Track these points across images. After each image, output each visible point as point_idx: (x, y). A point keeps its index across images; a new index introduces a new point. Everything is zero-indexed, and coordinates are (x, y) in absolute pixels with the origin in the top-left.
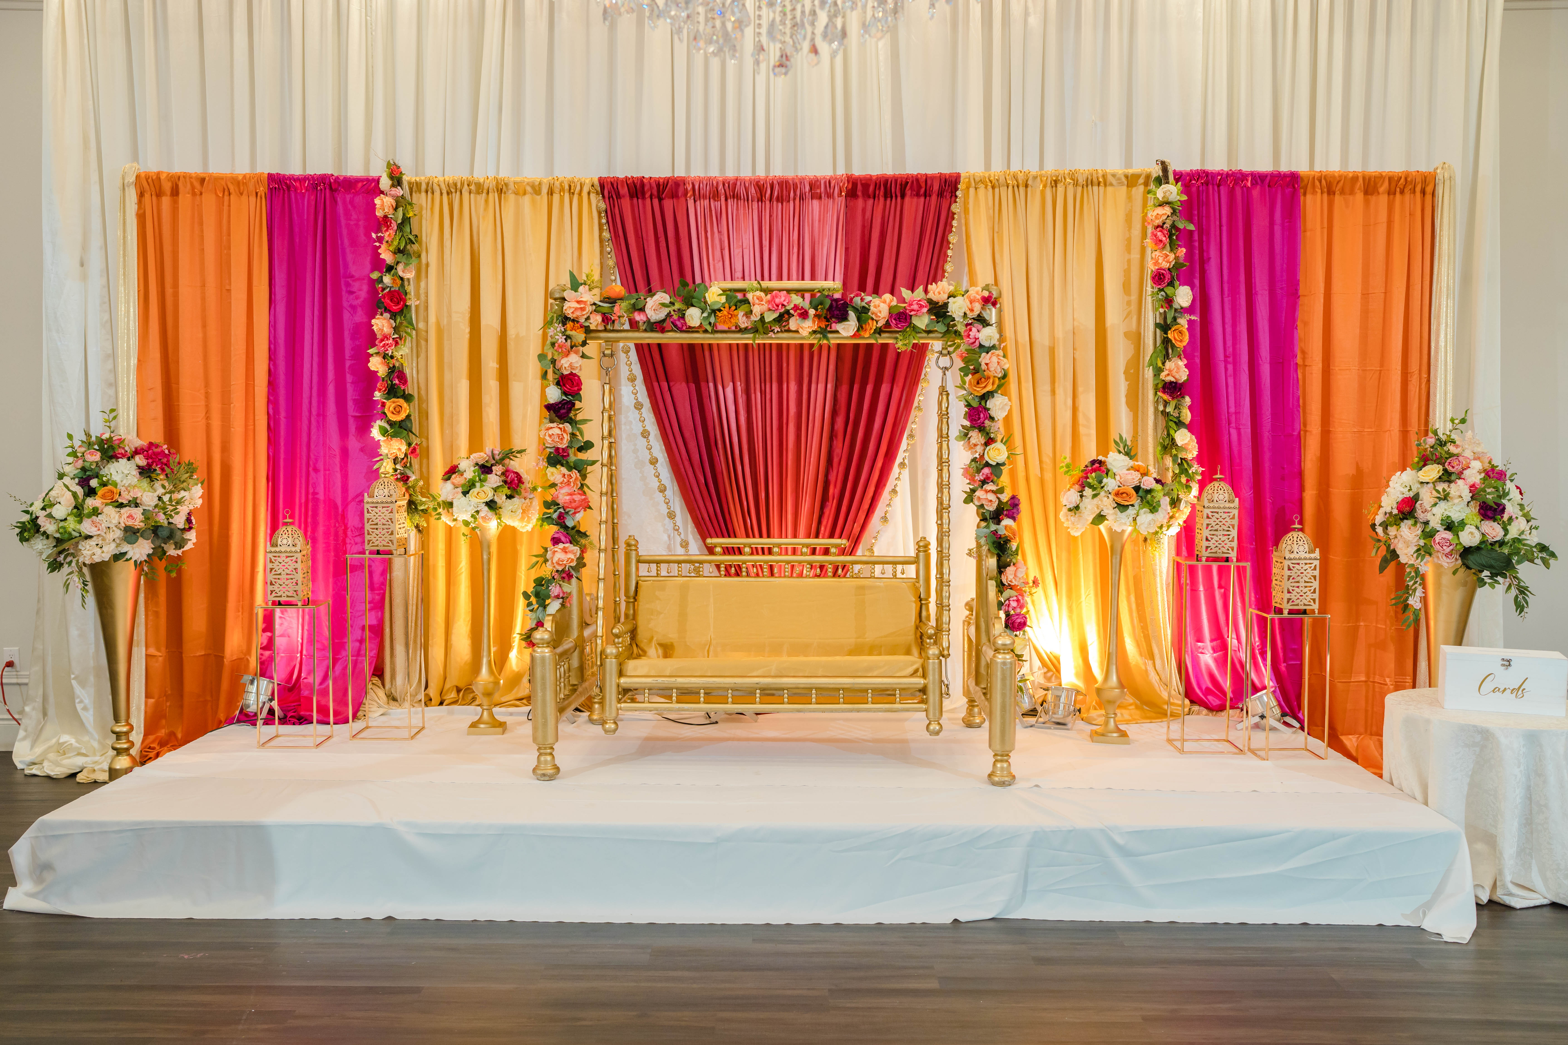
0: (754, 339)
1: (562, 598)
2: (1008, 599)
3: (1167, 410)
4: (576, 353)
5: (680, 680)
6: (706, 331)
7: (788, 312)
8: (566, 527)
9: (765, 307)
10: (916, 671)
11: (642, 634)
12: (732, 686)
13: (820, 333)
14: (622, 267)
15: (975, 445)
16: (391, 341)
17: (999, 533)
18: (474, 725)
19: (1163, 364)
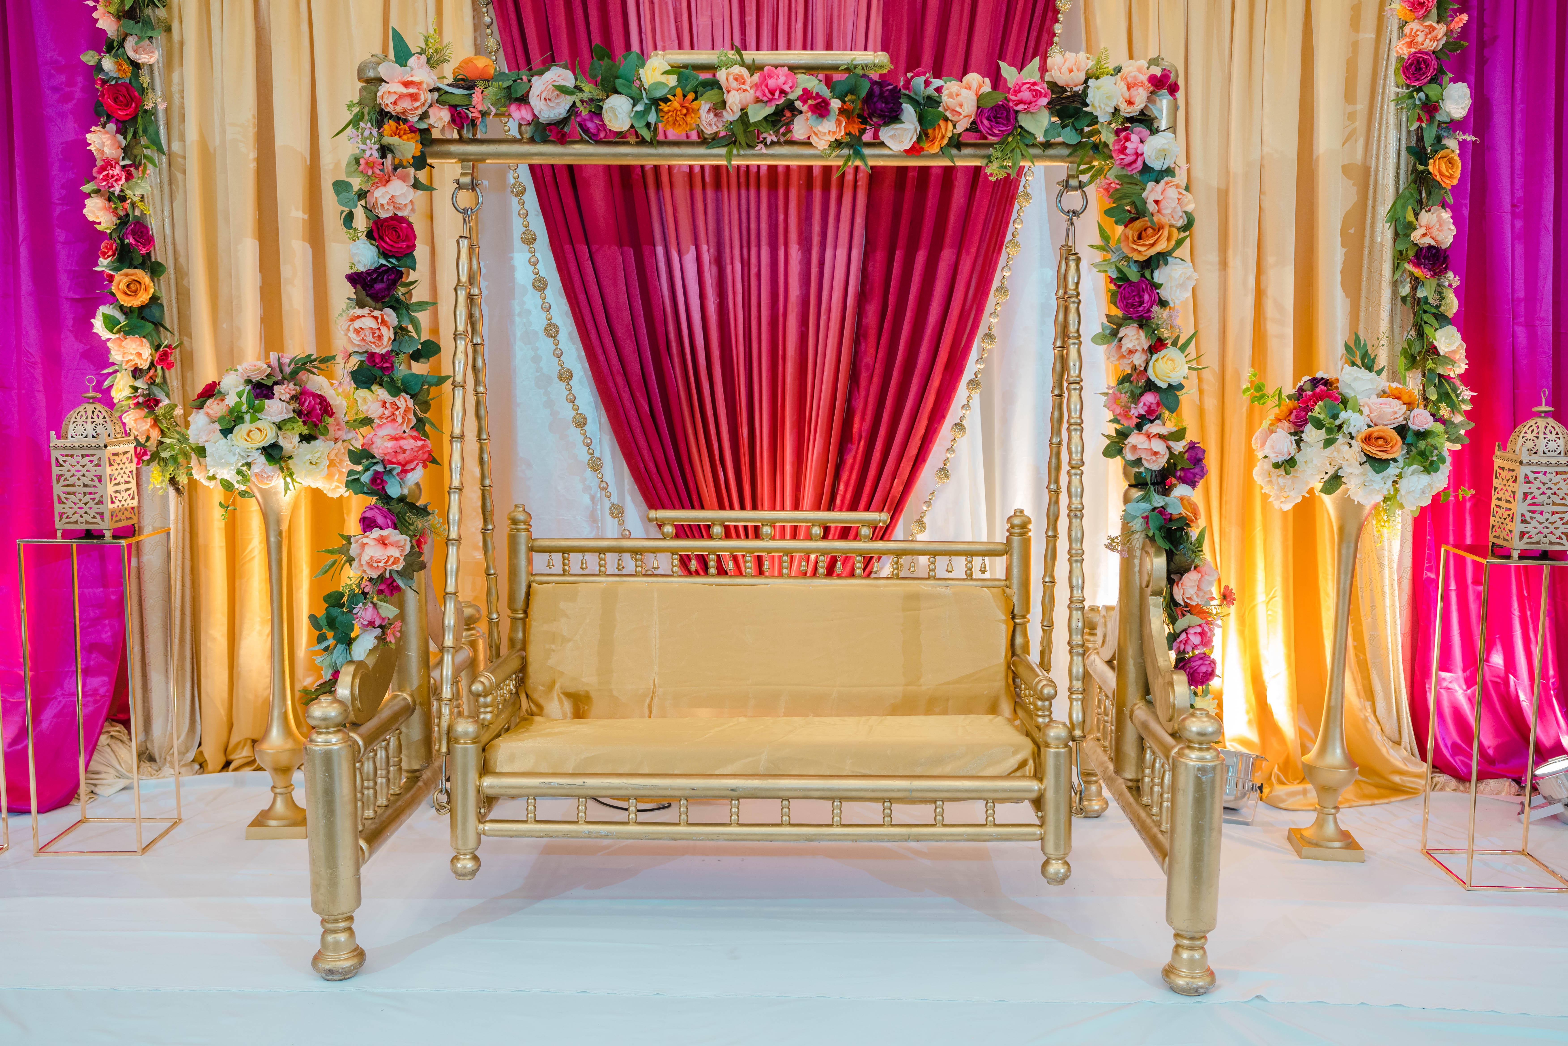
0: (729, 157)
1: (381, 627)
2: (1185, 630)
3: (1420, 294)
4: (404, 179)
5: (591, 782)
6: (642, 142)
7: (790, 106)
8: (386, 498)
9: (750, 95)
10: (1023, 764)
11: (537, 675)
12: (687, 793)
13: (849, 145)
14: (510, 50)
15: (1131, 352)
16: (117, 171)
17: (1170, 510)
18: (260, 821)
19: (1416, 215)
